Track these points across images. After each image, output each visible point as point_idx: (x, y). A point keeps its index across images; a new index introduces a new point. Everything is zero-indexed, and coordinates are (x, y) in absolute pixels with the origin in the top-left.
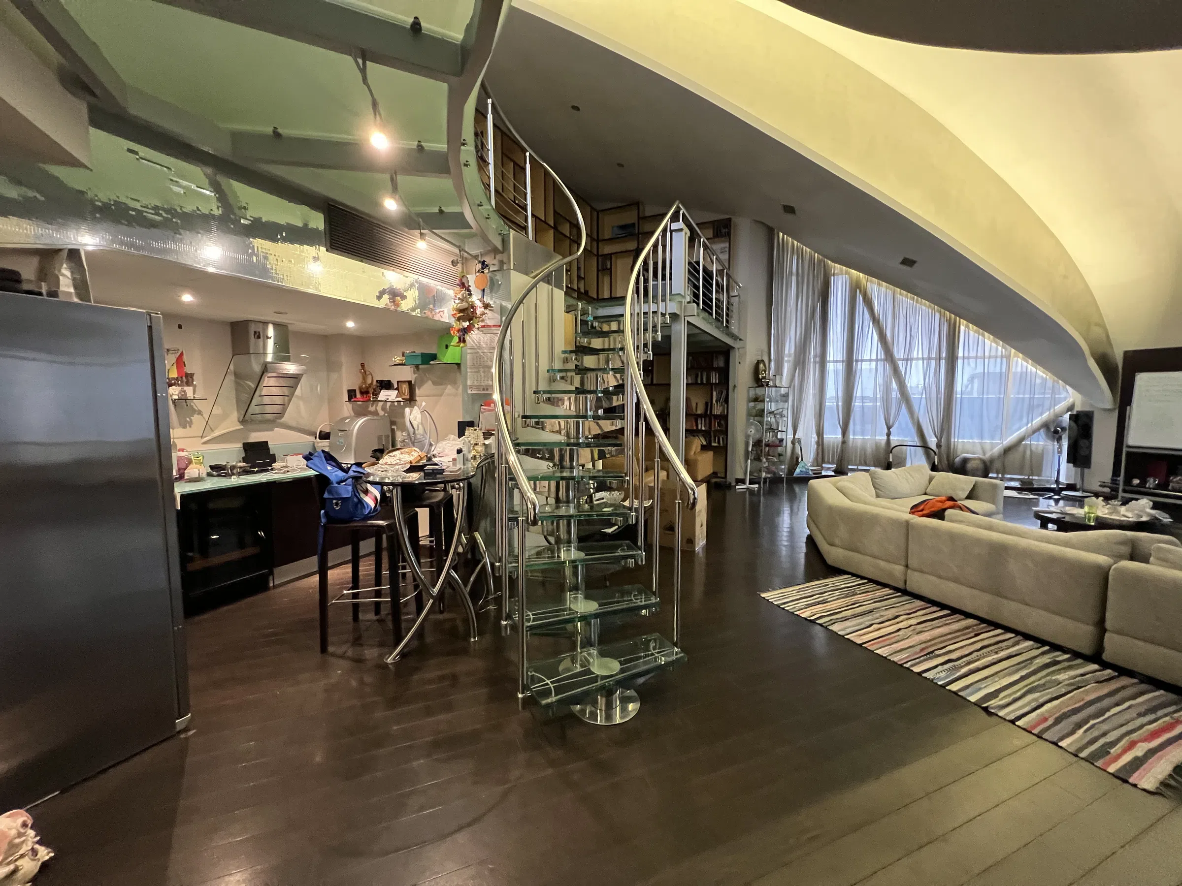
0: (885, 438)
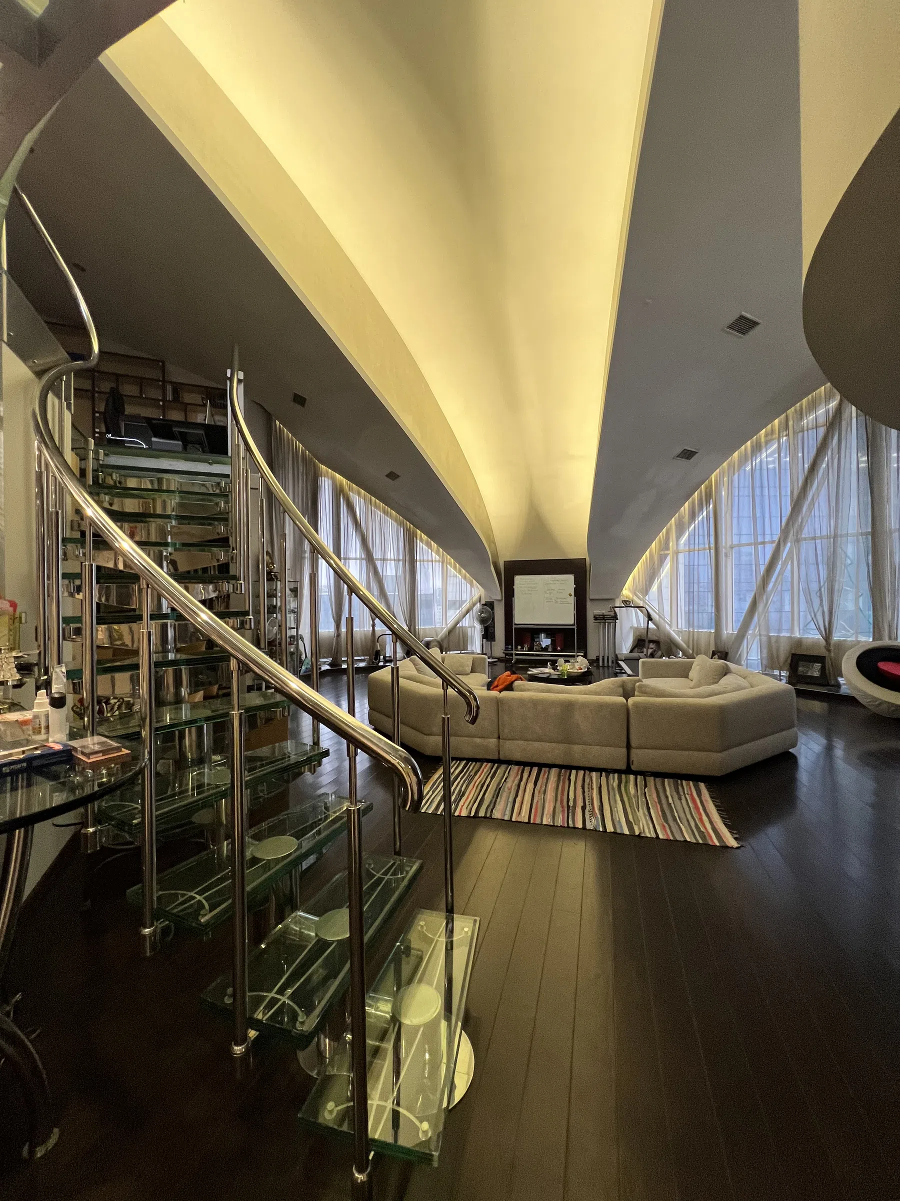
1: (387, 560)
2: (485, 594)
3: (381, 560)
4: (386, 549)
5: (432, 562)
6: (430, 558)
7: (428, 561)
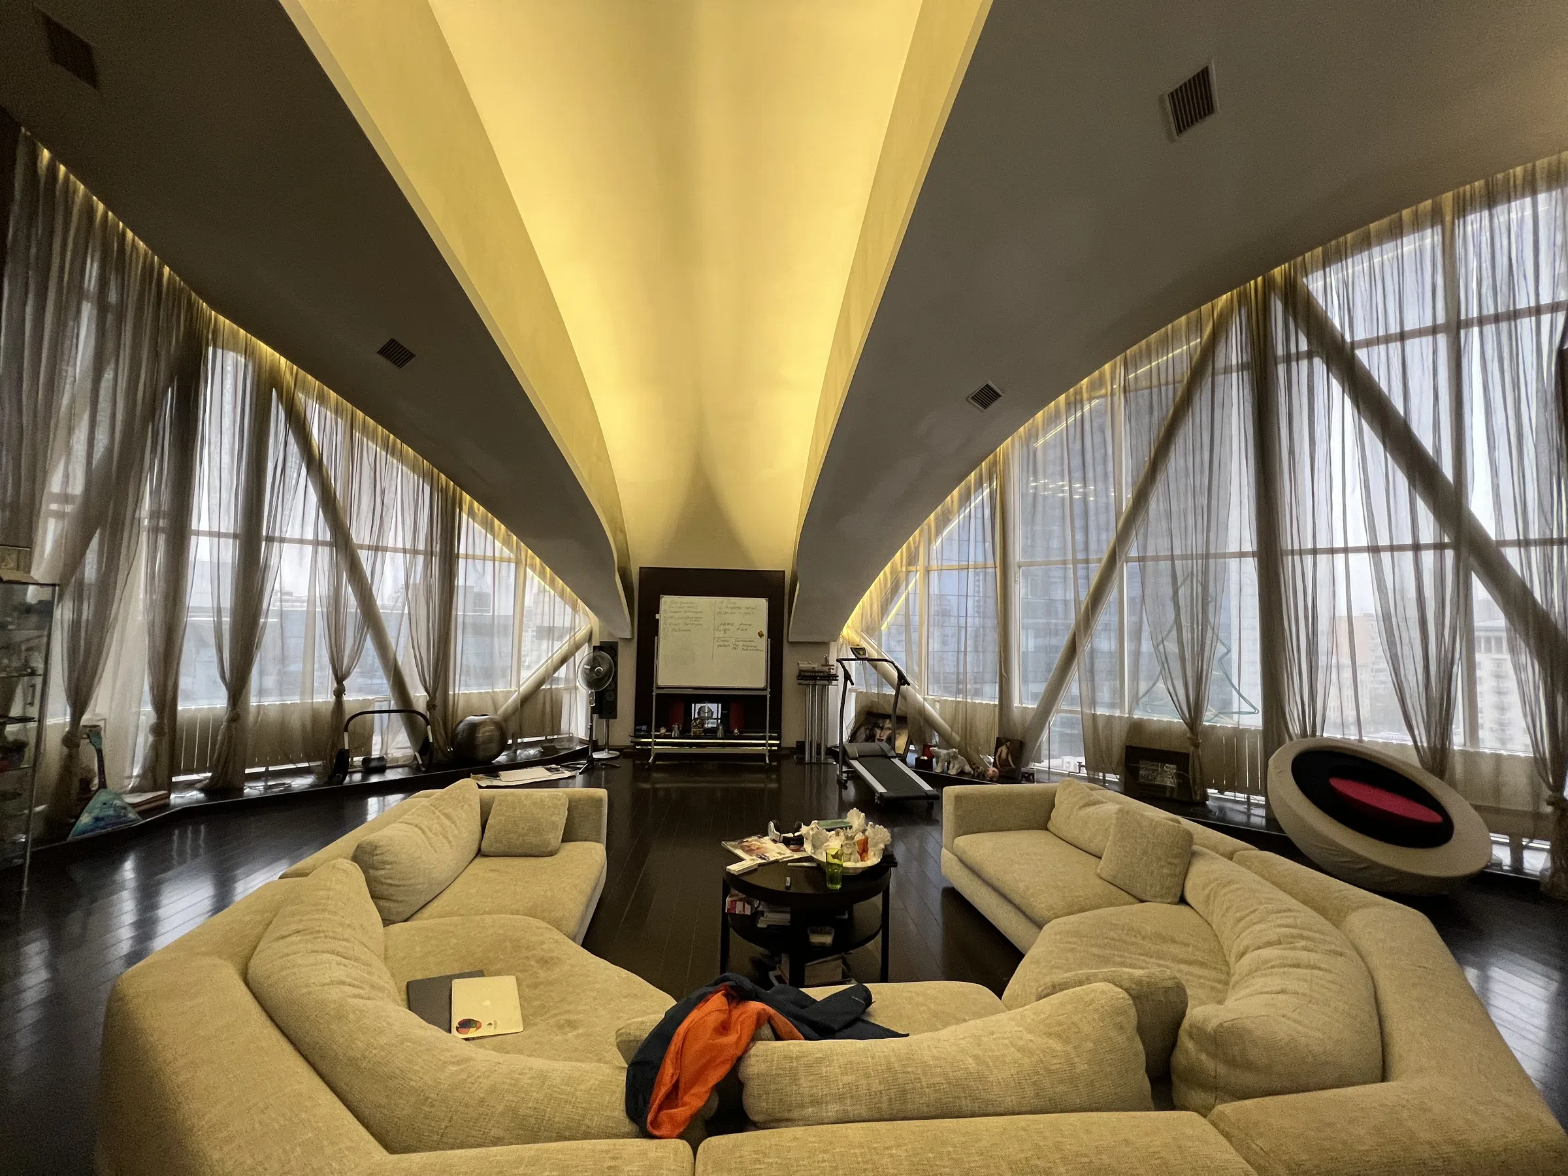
0: (332, 699)
1: (385, 549)
2: (600, 627)
3: (369, 548)
4: (386, 525)
5: (494, 561)
6: (489, 553)
7: (484, 558)
